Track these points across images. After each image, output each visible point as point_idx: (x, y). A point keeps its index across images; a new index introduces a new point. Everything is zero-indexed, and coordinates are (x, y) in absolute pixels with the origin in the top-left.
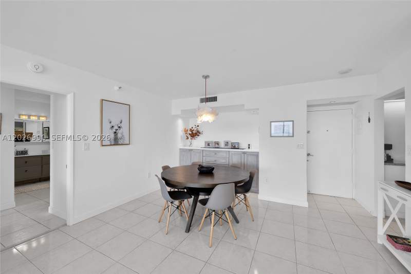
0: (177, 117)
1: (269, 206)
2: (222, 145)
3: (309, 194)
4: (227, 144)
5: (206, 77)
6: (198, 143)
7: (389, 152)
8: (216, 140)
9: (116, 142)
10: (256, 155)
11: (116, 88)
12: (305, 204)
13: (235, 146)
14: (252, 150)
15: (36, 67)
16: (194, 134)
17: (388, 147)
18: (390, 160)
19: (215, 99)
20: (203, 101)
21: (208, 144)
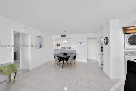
0: (54, 40)
1: (79, 62)
2: (66, 48)
3: (87, 60)
4: (68, 48)
5: (65, 31)
6: (59, 48)
7: (102, 49)
8: (65, 47)
10: (76, 50)
11: (40, 32)
12: (87, 61)
13: (70, 48)
14: (74, 49)
15: (24, 27)
16: (58, 45)
17: (102, 48)
18: (102, 51)
19: (65, 36)
20: (62, 36)
21: (62, 48)
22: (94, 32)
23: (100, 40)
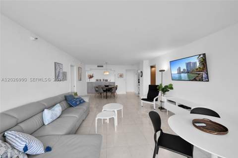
1: (118, 94)
2: (102, 80)
3: (126, 92)
4: (104, 80)
5: (106, 63)
9: (80, 80)
13: (106, 81)
14: (112, 81)
16: (91, 77)
17: (139, 80)
18: (139, 82)
19: (102, 66)
20: (98, 66)
21: (97, 80)
22: (133, 65)
23: (138, 72)
